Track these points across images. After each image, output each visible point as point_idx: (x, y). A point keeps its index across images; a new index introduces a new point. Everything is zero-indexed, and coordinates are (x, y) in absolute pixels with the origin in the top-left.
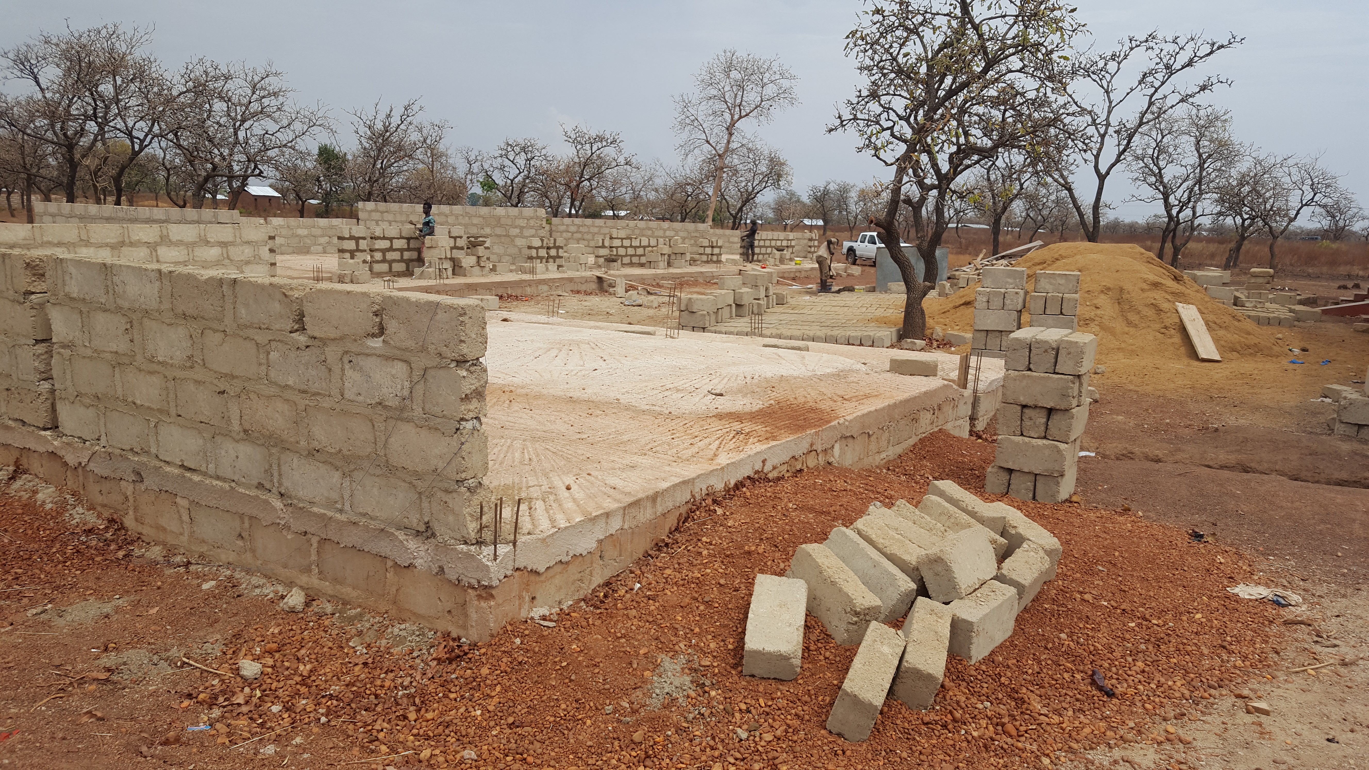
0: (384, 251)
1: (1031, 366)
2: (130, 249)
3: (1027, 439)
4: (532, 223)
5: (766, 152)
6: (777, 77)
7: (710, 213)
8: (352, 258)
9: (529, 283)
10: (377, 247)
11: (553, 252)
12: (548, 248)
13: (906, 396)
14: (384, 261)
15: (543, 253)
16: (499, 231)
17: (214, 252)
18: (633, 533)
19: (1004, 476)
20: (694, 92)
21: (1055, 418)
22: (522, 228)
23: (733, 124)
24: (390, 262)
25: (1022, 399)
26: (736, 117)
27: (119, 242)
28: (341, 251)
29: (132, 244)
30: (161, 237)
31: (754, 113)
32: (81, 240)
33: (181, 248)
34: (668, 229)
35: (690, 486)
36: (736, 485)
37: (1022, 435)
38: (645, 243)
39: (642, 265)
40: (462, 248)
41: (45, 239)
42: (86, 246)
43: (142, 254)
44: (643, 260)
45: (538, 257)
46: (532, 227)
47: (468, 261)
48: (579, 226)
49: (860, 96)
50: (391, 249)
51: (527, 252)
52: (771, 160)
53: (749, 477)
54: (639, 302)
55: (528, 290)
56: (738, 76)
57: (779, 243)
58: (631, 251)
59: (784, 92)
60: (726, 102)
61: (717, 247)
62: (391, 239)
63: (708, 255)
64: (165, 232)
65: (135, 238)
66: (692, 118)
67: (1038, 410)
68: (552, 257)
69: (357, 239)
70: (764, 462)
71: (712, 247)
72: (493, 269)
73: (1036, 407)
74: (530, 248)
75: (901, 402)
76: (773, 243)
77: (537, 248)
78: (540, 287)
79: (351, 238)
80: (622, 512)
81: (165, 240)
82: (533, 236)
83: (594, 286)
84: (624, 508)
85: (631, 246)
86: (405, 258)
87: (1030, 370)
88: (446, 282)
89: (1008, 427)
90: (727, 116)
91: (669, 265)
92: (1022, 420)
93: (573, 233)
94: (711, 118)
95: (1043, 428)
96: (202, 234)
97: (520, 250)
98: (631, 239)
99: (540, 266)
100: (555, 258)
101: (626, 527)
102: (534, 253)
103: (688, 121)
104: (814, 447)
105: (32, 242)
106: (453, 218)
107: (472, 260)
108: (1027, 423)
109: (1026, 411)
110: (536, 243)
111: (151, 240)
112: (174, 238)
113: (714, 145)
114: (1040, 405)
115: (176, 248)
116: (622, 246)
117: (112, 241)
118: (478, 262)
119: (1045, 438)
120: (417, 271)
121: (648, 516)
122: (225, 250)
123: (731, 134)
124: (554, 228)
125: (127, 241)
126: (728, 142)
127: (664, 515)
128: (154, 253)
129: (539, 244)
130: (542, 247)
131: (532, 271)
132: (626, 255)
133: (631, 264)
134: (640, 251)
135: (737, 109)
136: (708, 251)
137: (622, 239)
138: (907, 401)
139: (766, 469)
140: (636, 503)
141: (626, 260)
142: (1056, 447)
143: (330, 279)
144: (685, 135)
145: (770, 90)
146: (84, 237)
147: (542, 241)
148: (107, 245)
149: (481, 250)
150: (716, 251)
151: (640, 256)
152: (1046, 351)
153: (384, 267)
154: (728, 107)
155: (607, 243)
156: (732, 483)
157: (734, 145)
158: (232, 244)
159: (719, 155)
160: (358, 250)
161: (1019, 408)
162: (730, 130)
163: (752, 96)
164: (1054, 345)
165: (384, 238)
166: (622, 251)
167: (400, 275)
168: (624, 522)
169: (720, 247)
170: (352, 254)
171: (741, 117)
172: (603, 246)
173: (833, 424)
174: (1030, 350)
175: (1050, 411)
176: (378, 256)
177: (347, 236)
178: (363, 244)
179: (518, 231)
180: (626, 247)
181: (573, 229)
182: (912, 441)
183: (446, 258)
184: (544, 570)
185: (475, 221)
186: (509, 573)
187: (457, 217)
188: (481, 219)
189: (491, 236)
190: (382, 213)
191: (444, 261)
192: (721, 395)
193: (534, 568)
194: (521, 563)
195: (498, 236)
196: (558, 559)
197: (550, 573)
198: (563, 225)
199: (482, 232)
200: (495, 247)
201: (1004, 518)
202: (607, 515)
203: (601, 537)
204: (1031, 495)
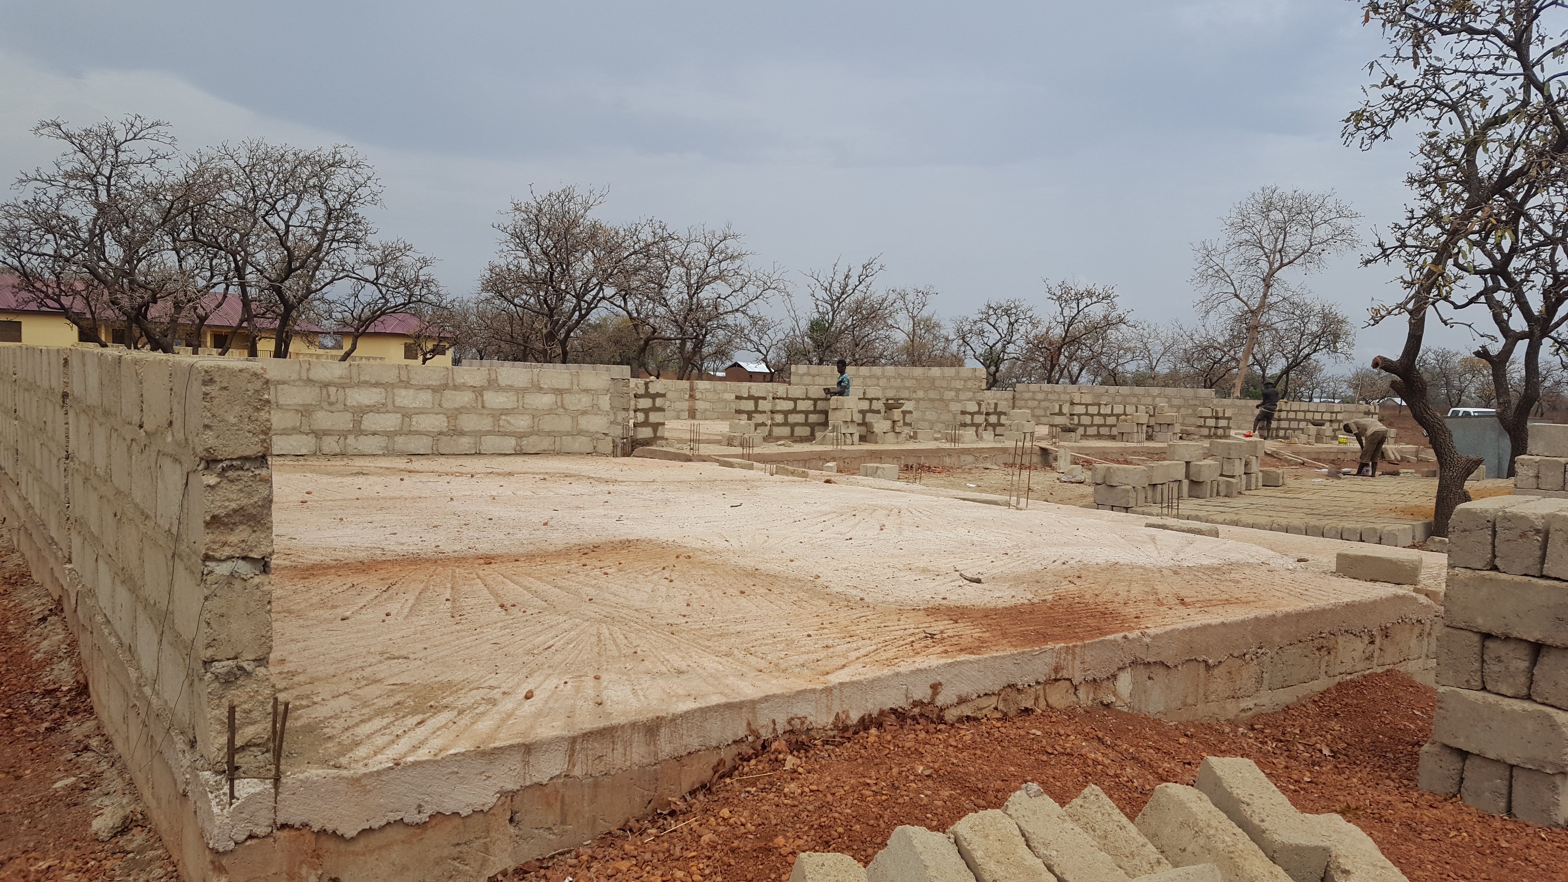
0: (786, 413)
1: (1498, 562)
2: (453, 392)
3: (1491, 698)
4: (970, 384)
5: (1318, 308)
6: (1333, 215)
7: (1239, 383)
8: (749, 419)
9: (949, 453)
10: (778, 408)
11: (993, 419)
12: (988, 414)
13: (1303, 606)
14: (785, 424)
15: (979, 419)
16: (933, 394)
17: (547, 400)
18: (596, 785)
19: (1452, 764)
20: (1220, 238)
21: (1547, 662)
22: (958, 390)
23: (1271, 274)
24: (793, 426)
25: (1480, 621)
26: (1277, 265)
27: (441, 385)
28: (739, 412)
29: (456, 388)
30: (489, 381)
31: (1301, 260)
32: (401, 381)
33: (511, 393)
34: (1159, 395)
35: (745, 714)
36: (862, 720)
37: (1484, 689)
38: (1119, 409)
39: (1113, 438)
40: (878, 412)
41: (362, 379)
42: (405, 387)
43: (466, 399)
44: (1115, 431)
45: (973, 424)
46: (969, 390)
47: (880, 425)
48: (1047, 393)
49: (1413, 218)
50: (794, 411)
51: (960, 418)
52: (1325, 317)
53: (894, 711)
54: (1081, 477)
55: (948, 461)
56: (1279, 217)
57: (1318, 416)
58: (1098, 420)
59: (1343, 233)
60: (1263, 248)
61: (1223, 418)
62: (795, 400)
63: (1210, 428)
64: (493, 376)
65: (459, 381)
66: (1216, 268)
67: (1512, 645)
68: (991, 425)
69: (756, 399)
70: (935, 688)
71: (1217, 418)
72: (914, 437)
73: (1507, 638)
74: (963, 413)
75: (1287, 616)
76: (1309, 416)
77: (972, 414)
78: (962, 458)
79: (750, 397)
80: (565, 745)
81: (493, 384)
82: (970, 400)
83: (1036, 459)
84: (573, 740)
85: (1099, 414)
86: (810, 421)
87: (1495, 568)
88: (844, 447)
89: (1456, 672)
90: (1264, 265)
91: (1149, 438)
92: (1483, 661)
93: (1040, 401)
94: (1243, 267)
95: (1522, 679)
96: (535, 379)
97: (955, 416)
98: (1099, 405)
99: (969, 433)
100: (994, 426)
101: (577, 772)
102: (968, 419)
103: (1210, 272)
104: (1065, 674)
105: (348, 381)
106: (885, 380)
107: (887, 425)
108: (1493, 667)
109: (1490, 644)
110: (972, 407)
111: (477, 384)
112: (503, 382)
113: (1245, 299)
114: (1515, 634)
115: (505, 394)
116: (1087, 414)
117: (434, 383)
118: (893, 427)
119: (1528, 698)
120: (819, 435)
121: (636, 758)
122: (559, 397)
123: (1268, 286)
124: (1017, 396)
125: (451, 384)
126: (1265, 296)
127: (679, 759)
128: (479, 398)
129: (976, 409)
130: (979, 412)
131: (954, 439)
132: (1092, 425)
133: (1099, 436)
134: (1111, 420)
135: (1278, 256)
136: (1211, 422)
137: (1087, 405)
138: (1302, 616)
139: (940, 701)
140: (605, 733)
141: (1092, 431)
142: (1549, 717)
143: (719, 442)
144: (1206, 289)
145: (1323, 232)
146: (404, 377)
147: (980, 405)
148: (428, 387)
149: (897, 414)
150: (1223, 423)
151: (1111, 426)
152: (1523, 535)
153: (786, 431)
154: (1265, 254)
155: (1065, 410)
156: (855, 717)
157: (1271, 300)
158: (568, 391)
159: (1252, 312)
160: (756, 411)
161: (1476, 638)
162: (1267, 281)
163: (1297, 239)
164: (1539, 524)
165: (787, 399)
166: (1086, 420)
167: (802, 440)
168: (572, 763)
169: (1229, 419)
170: (750, 415)
171: (1282, 265)
172: (1060, 413)
173: (1110, 637)
174: (1494, 533)
175: (1538, 649)
176: (779, 418)
177: (746, 395)
178: (764, 405)
179: (953, 393)
180: (1092, 416)
181: (1040, 396)
182: (1321, 684)
183: (852, 421)
184: (354, 833)
185: (908, 383)
186: (260, 831)
187: (889, 379)
188: (914, 381)
189: (923, 399)
190: (814, 376)
191: (850, 425)
192: (978, 581)
193: (330, 827)
194: (293, 813)
195: (932, 400)
196: (393, 817)
197: (374, 840)
198: (1029, 391)
199: (914, 396)
200: (927, 413)
201: (1326, 850)
202: (528, 749)
203: (510, 786)
204: (1502, 804)
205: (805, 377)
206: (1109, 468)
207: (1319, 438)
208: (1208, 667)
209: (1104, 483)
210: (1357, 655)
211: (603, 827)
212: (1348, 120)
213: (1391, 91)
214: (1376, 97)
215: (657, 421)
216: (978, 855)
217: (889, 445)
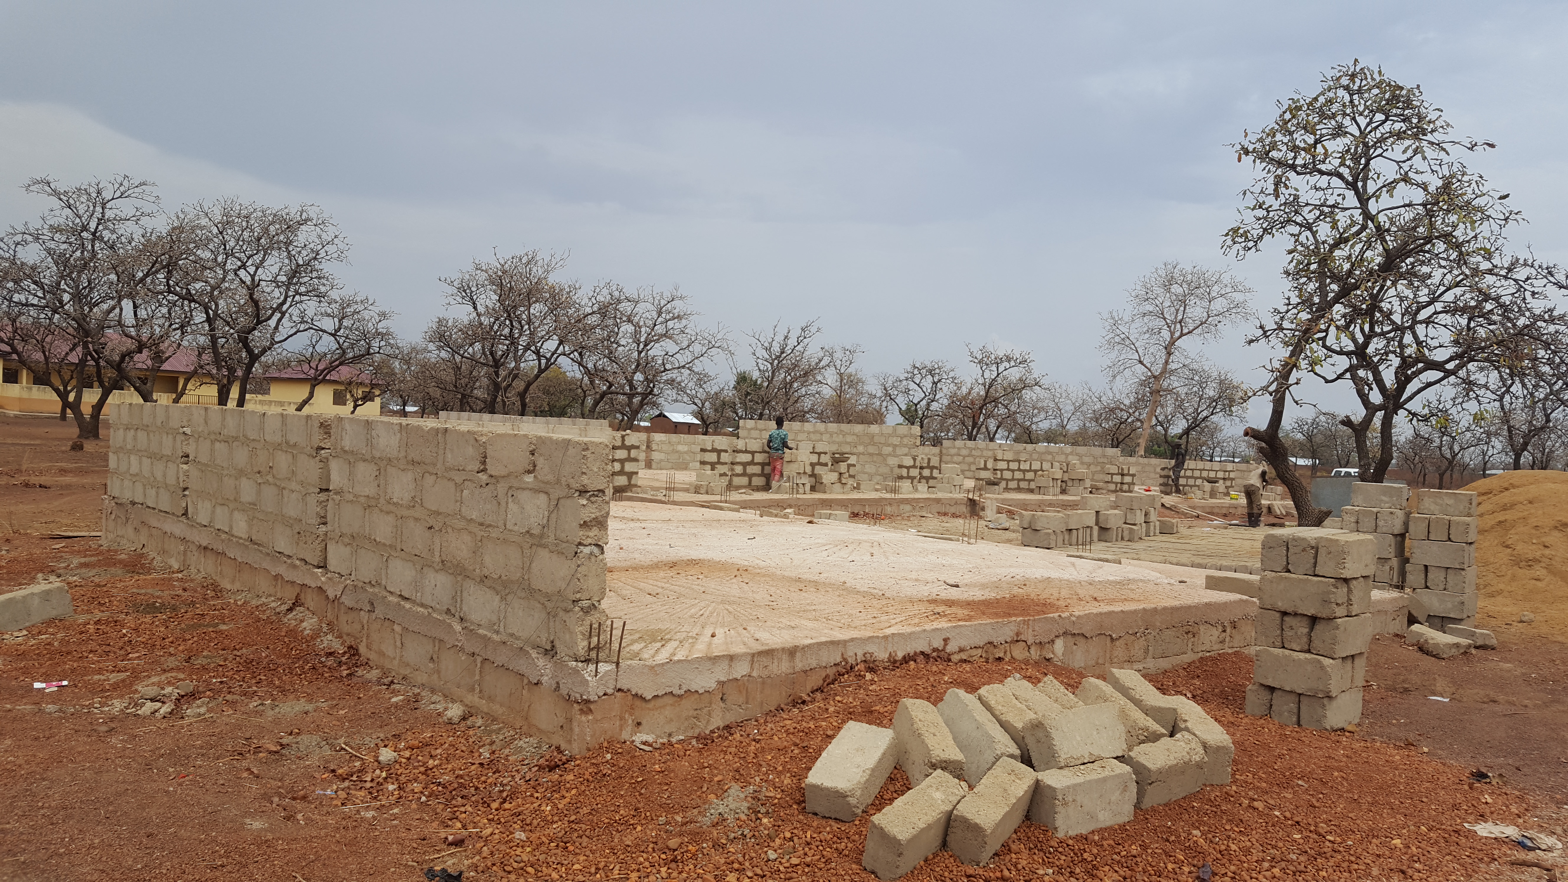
0: (745, 465)
1: (1290, 567)
3: (1287, 652)
4: (905, 441)
5: (1215, 374)
6: (1229, 290)
7: (1143, 442)
8: (713, 469)
9: (890, 502)
10: (738, 460)
11: (926, 473)
12: (922, 468)
14: (744, 474)
15: (914, 472)
16: (871, 449)
18: (763, 683)
19: (1265, 695)
20: (1126, 309)
21: (1319, 627)
22: (895, 446)
23: (1172, 342)
24: (750, 476)
25: (1280, 604)
26: (1177, 334)
28: (703, 463)
31: (1199, 330)
34: (1071, 453)
35: (841, 649)
36: (904, 657)
37: (1283, 647)
38: (1036, 466)
39: (1031, 491)
40: (826, 465)
44: (1033, 485)
45: (908, 477)
46: (906, 446)
47: (828, 477)
48: (971, 449)
49: (1289, 304)
50: (752, 463)
51: (897, 471)
52: (1221, 382)
53: (922, 653)
54: (1007, 525)
55: (888, 509)
56: (1180, 290)
57: (1212, 475)
58: (1018, 475)
59: (1237, 306)
60: (1165, 319)
61: (1128, 475)
62: (753, 453)
63: (1116, 483)
66: (1123, 336)
67: (1299, 618)
68: (924, 478)
69: (719, 452)
70: (946, 640)
71: (1123, 475)
72: (857, 488)
73: (1296, 614)
74: (900, 466)
75: (1165, 609)
76: (1205, 474)
77: (908, 468)
78: (902, 507)
79: (714, 450)
80: (749, 658)
82: (906, 455)
83: (964, 509)
84: (753, 655)
85: (1019, 470)
86: (765, 472)
87: (1288, 571)
88: (798, 496)
89: (1266, 637)
90: (1166, 334)
91: (1063, 492)
92: (1283, 629)
93: (964, 457)
94: (1147, 336)
95: (1305, 640)
97: (892, 469)
98: (1019, 461)
99: (906, 485)
100: (927, 479)
101: (755, 674)
102: (904, 472)
103: (1117, 339)
104: (1022, 637)
106: (828, 436)
107: (834, 476)
108: (1288, 633)
109: (1286, 618)
110: (908, 462)
113: (1148, 365)
114: (1300, 612)
116: (1008, 469)
118: (840, 479)
119: (1309, 651)
120: (774, 484)
121: (784, 669)
123: (1169, 354)
124: (944, 451)
126: (1167, 362)
127: (805, 672)
129: (911, 463)
130: (914, 467)
131: (894, 490)
132: (1013, 479)
133: (1019, 489)
134: (1031, 475)
135: (1178, 326)
136: (1117, 479)
137: (1008, 461)
139: (949, 649)
140: (769, 653)
141: (1013, 485)
142: (1319, 661)
143: (687, 490)
144: (1113, 355)
145: (1219, 305)
147: (915, 460)
149: (843, 467)
150: (1128, 479)
151: (1030, 481)
152: (1304, 550)
153: (744, 481)
154: (1167, 324)
155: (990, 465)
156: (900, 655)
157: (1172, 366)
159: (1155, 377)
160: (719, 463)
161: (1278, 615)
162: (1169, 349)
163: (1196, 311)
164: (1313, 543)
165: (746, 452)
166: (1007, 475)
167: (758, 489)
168: (752, 668)
169: (1133, 475)
170: (713, 466)
171: (1182, 335)
172: (985, 468)
173: (1051, 615)
174: (1288, 548)
175: (1314, 620)
176: (739, 469)
177: (710, 448)
178: (725, 457)
179: (890, 449)
180: (1013, 471)
181: (964, 452)
182: (1189, 657)
183: (805, 473)
184: (650, 697)
185: (849, 439)
186: (610, 691)
187: (831, 435)
188: (855, 437)
189: (863, 454)
190: (761, 430)
191: (802, 475)
192: (957, 586)
193: (640, 693)
194: (624, 684)
195: (871, 455)
196: (668, 690)
197: (659, 702)
198: (954, 447)
199: (855, 450)
200: (867, 466)
201: (1175, 710)
202: (731, 658)
203: (723, 679)
204: (1295, 719)
205: (753, 431)
206: (1034, 515)
207: (1213, 495)
208: (1112, 639)
209: (1030, 527)
210: (1214, 638)
211: (766, 708)
212: (1227, 235)
213: (1261, 213)
214: (1249, 217)
215: (632, 470)
216: (992, 703)
217: (836, 494)
